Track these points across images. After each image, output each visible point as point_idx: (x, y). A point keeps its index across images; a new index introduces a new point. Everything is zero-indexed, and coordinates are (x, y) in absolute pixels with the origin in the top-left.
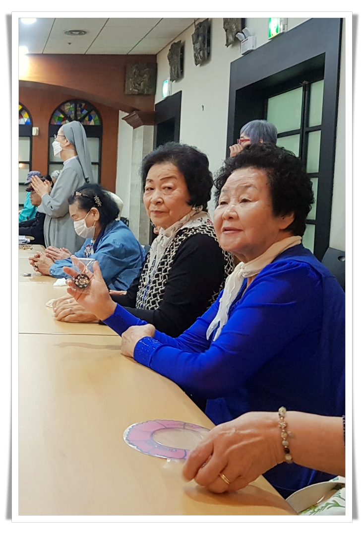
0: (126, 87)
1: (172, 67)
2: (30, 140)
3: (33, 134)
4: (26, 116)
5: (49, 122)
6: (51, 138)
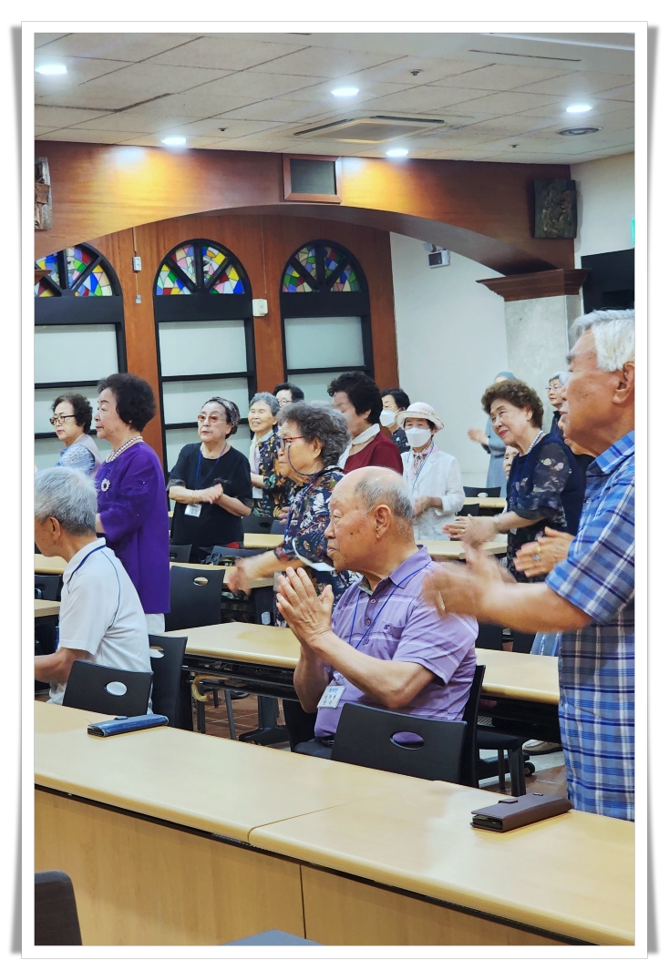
0: (537, 224)
2: (246, 326)
3: (254, 315)
4: (233, 276)
5: (279, 287)
6: (286, 321)
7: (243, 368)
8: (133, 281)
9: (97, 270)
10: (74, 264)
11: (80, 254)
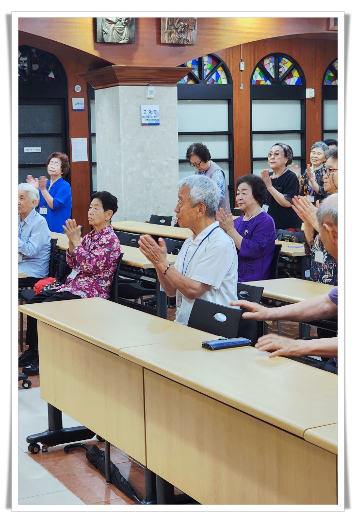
2: (301, 104)
3: (307, 97)
4: (296, 74)
5: (321, 82)
6: (325, 102)
7: (298, 128)
8: (240, 76)
9: (220, 70)
10: (207, 65)
11: (211, 60)
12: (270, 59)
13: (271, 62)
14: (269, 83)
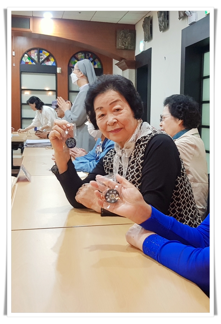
0: (117, 44)
1: (145, 32)
2: (55, 76)
3: (57, 72)
4: (52, 60)
5: (68, 64)
12: (35, 51)
13: (35, 52)
14: (34, 63)
